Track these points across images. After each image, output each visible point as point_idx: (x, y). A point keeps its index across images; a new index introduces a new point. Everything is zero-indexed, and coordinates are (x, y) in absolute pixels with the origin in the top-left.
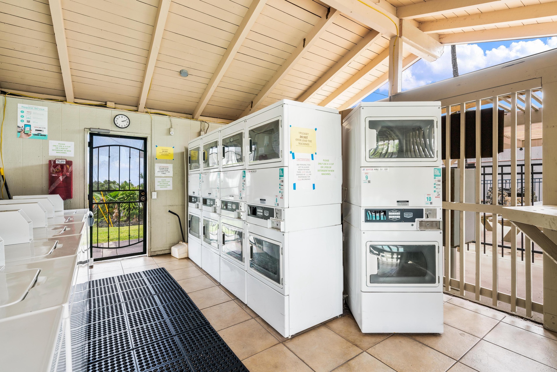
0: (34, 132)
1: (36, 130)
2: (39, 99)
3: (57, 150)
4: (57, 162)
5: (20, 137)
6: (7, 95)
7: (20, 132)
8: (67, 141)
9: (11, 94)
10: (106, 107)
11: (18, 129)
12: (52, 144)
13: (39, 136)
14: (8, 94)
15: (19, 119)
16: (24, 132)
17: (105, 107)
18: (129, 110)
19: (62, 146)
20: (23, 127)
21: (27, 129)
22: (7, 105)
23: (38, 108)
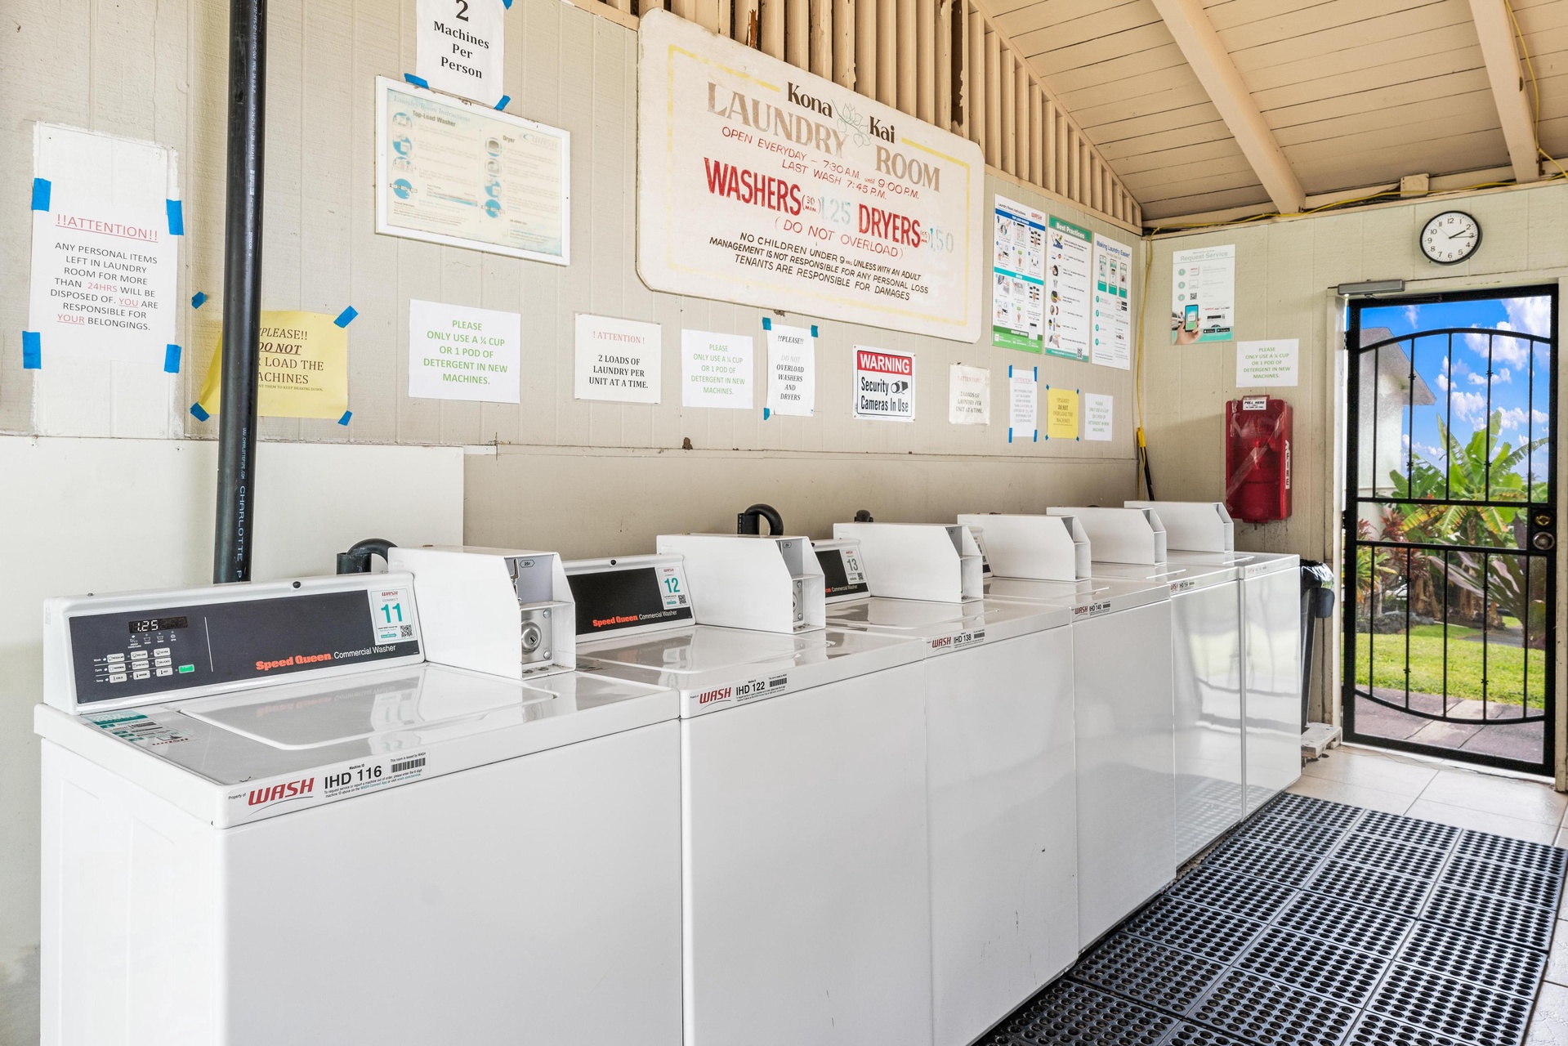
0: (1205, 324)
1: (1209, 317)
2: (1217, 225)
3: (1256, 370)
4: (1246, 407)
5: (1178, 342)
6: (1155, 234)
7: (1176, 329)
8: (1279, 337)
9: (1163, 231)
10: (1397, 198)
11: (1173, 322)
12: (1246, 350)
13: (1216, 334)
14: (1157, 233)
15: (1176, 292)
16: (1184, 328)
17: (1397, 200)
18: (1479, 189)
19: (1269, 356)
20: (1182, 313)
21: (1191, 316)
22: (1154, 262)
23: (1213, 253)
